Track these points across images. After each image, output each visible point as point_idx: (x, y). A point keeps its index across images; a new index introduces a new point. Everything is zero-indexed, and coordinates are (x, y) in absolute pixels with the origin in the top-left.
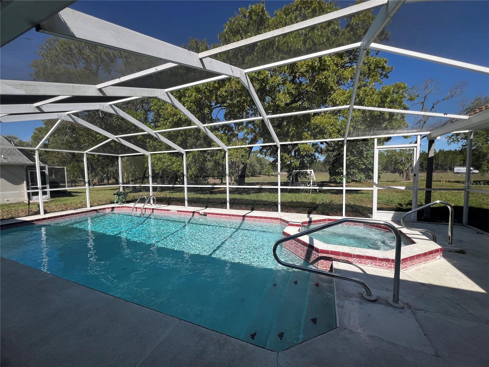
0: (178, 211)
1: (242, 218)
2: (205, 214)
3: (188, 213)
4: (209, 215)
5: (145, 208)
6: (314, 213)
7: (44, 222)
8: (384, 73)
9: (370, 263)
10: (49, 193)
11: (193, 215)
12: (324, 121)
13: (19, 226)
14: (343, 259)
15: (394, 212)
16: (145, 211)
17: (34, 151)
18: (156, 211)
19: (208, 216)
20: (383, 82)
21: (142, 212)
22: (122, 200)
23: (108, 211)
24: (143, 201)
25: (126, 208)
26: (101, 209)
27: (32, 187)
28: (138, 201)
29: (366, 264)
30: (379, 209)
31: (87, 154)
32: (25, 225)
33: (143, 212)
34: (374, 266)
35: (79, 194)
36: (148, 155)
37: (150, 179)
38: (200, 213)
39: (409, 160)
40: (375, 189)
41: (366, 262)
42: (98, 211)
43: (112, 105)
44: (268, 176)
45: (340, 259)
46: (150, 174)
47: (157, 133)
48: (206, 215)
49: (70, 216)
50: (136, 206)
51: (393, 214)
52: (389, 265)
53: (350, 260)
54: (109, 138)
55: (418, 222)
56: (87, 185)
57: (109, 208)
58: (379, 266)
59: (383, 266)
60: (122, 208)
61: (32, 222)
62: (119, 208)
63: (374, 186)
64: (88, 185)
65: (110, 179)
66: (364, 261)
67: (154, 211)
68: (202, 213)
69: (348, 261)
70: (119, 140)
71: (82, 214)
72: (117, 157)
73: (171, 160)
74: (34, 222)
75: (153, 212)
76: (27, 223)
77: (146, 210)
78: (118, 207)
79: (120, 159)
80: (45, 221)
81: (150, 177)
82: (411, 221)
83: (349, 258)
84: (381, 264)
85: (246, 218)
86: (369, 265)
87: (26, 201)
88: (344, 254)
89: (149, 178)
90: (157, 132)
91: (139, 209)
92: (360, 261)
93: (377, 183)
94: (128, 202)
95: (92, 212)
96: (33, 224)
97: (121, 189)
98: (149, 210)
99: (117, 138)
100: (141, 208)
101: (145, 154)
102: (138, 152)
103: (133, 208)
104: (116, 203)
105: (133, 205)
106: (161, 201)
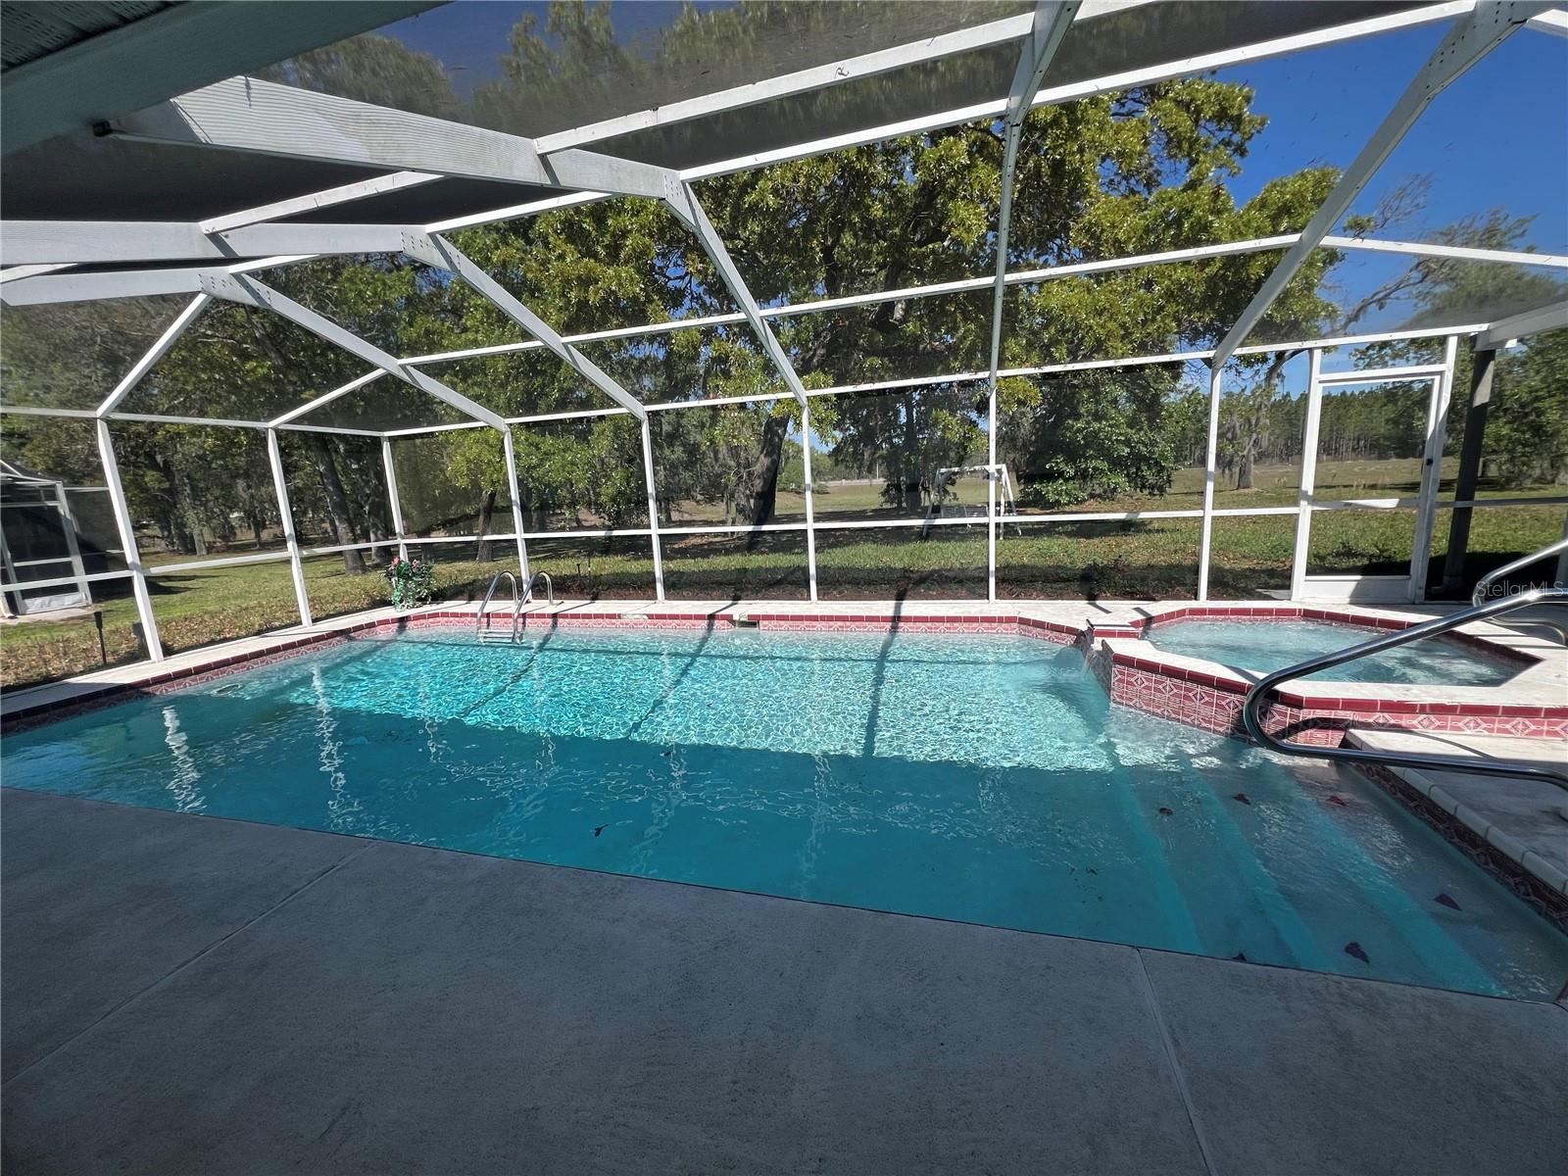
0: (650, 617)
1: (888, 625)
2: (752, 622)
3: (688, 623)
4: (766, 622)
5: (524, 615)
6: (1104, 595)
7: (185, 686)
8: (1237, 138)
9: (1472, 725)
10: (84, 589)
11: (710, 627)
12: (1075, 301)
13: (103, 704)
14: (1381, 721)
15: (1359, 577)
16: (524, 623)
17: (90, 426)
18: (567, 620)
19: (765, 626)
20: (1239, 169)
21: (516, 629)
22: (419, 592)
23: (383, 634)
24: (505, 590)
25: (446, 619)
26: (360, 628)
27: (16, 564)
29: (1459, 729)
30: (1310, 571)
31: (277, 431)
32: (123, 699)
33: (520, 627)
34: (1486, 733)
35: (188, 584)
36: (504, 430)
37: (517, 514)
38: (736, 618)
39: (1250, 425)
40: (1304, 512)
41: (1460, 724)
42: (352, 634)
43: (438, 236)
44: (796, 492)
45: (1371, 720)
46: (512, 498)
47: (570, 347)
48: (754, 625)
49: (268, 658)
50: (486, 610)
51: (1354, 584)
52: (1533, 727)
53: (1405, 720)
54: (374, 370)
55: (1427, 602)
56: (291, 545)
57: (386, 622)
58: (1500, 730)
59: (1513, 731)
60: (431, 620)
61: (143, 687)
62: (422, 621)
63: (1303, 503)
64: (296, 545)
66: (1452, 721)
67: (560, 620)
68: (742, 619)
69: (1400, 726)
70: (409, 375)
71: (303, 649)
72: (376, 443)
74: (150, 689)
75: (555, 624)
76: (128, 693)
77: (528, 621)
78: (417, 618)
79: (386, 448)
80: (188, 680)
81: (514, 509)
82: (1407, 602)
83: (1404, 715)
84: (1508, 726)
85: (901, 624)
86: (1468, 732)
87: (3, 617)
88: (1389, 706)
89: (512, 511)
90: (568, 343)
91: (498, 619)
92: (1438, 723)
93: (1311, 492)
94: (438, 596)
95: (334, 641)
97: (403, 555)
98: (540, 621)
99: (403, 367)
100: (509, 616)
101: (493, 424)
102: (469, 418)
103: (479, 615)
104: (401, 602)
105: (474, 606)
106: (564, 587)
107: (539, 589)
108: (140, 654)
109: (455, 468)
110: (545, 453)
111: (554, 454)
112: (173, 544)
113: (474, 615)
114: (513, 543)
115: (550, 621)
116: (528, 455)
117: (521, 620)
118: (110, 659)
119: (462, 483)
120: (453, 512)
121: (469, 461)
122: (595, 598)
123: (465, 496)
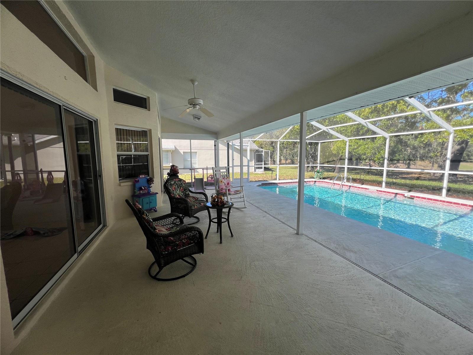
0: (377, 191)
2: (412, 198)
3: (389, 194)
5: (343, 185)
10: (263, 168)
11: (395, 196)
16: (342, 187)
18: (353, 188)
19: (416, 199)
22: (320, 176)
24: (339, 179)
25: (325, 183)
26: (308, 181)
28: (336, 178)
33: (341, 187)
36: (347, 140)
37: (346, 161)
38: (405, 195)
46: (346, 157)
47: (367, 122)
50: (334, 182)
54: (321, 129)
57: (313, 181)
60: (322, 183)
65: (287, 160)
67: (351, 187)
68: (408, 196)
70: (328, 131)
72: (317, 144)
73: (357, 144)
75: (349, 188)
76: (274, 184)
77: (344, 186)
79: (319, 145)
80: (281, 184)
81: (346, 159)
91: (336, 185)
94: (324, 178)
96: (277, 185)
97: (318, 168)
98: (346, 187)
99: (327, 129)
100: (339, 184)
101: (344, 139)
102: (338, 138)
103: (332, 183)
104: (316, 178)
105: (331, 181)
106: (354, 180)
107: (348, 180)
108: (276, 179)
109: (333, 148)
110: (359, 145)
111: (362, 145)
112: (271, 162)
113: (331, 183)
114: (344, 168)
115: (349, 187)
116: (354, 145)
117: (342, 186)
118: (272, 179)
119: (334, 152)
120: (331, 159)
121: (337, 147)
122: (363, 184)
123: (335, 155)
